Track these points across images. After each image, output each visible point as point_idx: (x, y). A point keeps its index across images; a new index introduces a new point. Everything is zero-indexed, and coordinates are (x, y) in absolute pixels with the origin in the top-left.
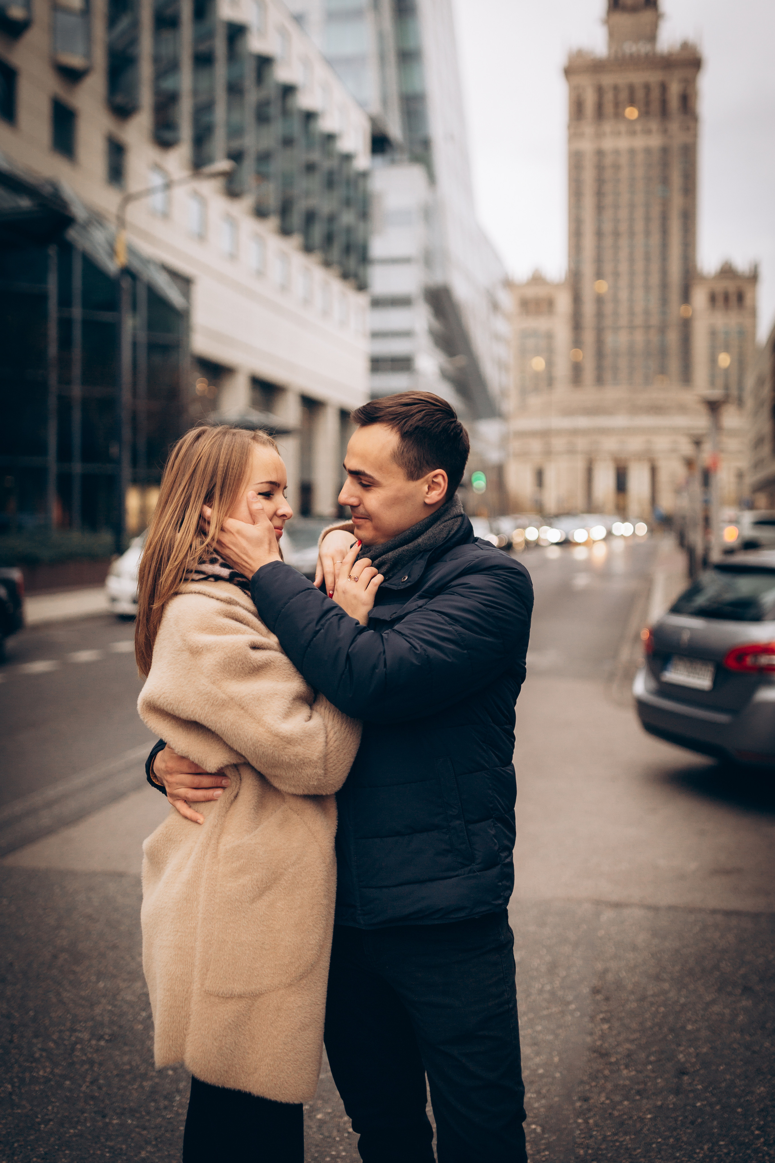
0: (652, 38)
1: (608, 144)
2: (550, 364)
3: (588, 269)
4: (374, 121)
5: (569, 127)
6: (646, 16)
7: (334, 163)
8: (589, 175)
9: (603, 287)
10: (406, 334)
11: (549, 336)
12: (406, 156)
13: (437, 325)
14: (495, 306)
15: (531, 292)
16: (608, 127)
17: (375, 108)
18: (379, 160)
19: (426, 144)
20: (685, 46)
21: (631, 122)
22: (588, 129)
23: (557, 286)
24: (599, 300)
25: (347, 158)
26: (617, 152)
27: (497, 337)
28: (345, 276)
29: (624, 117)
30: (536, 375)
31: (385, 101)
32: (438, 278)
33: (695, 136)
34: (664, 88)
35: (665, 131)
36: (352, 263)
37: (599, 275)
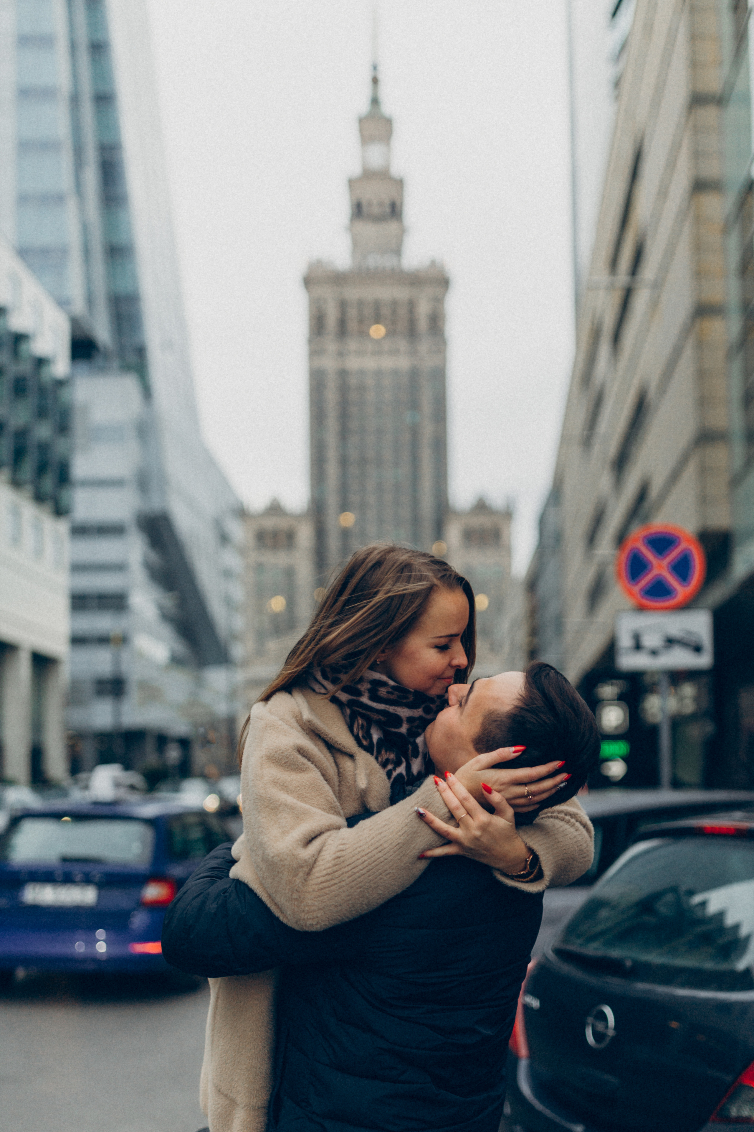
0: (398, 251)
1: (353, 363)
2: (291, 604)
3: (332, 500)
4: (75, 323)
5: (310, 341)
6: (392, 227)
7: (25, 368)
8: (331, 396)
9: (348, 519)
10: (120, 567)
11: (290, 573)
12: (116, 364)
13: (154, 557)
14: (224, 539)
15: (269, 523)
16: (352, 345)
17: (79, 307)
18: (83, 367)
19: (141, 352)
20: (433, 263)
21: (378, 342)
22: (331, 346)
23: (298, 517)
24: (345, 534)
25: (41, 362)
26: (362, 372)
27: (227, 574)
28: (39, 498)
29: (368, 335)
30: (275, 617)
31: (90, 301)
32: (155, 504)
33: (444, 360)
34: (412, 305)
35: (413, 352)
36: (48, 483)
37: (344, 507)
